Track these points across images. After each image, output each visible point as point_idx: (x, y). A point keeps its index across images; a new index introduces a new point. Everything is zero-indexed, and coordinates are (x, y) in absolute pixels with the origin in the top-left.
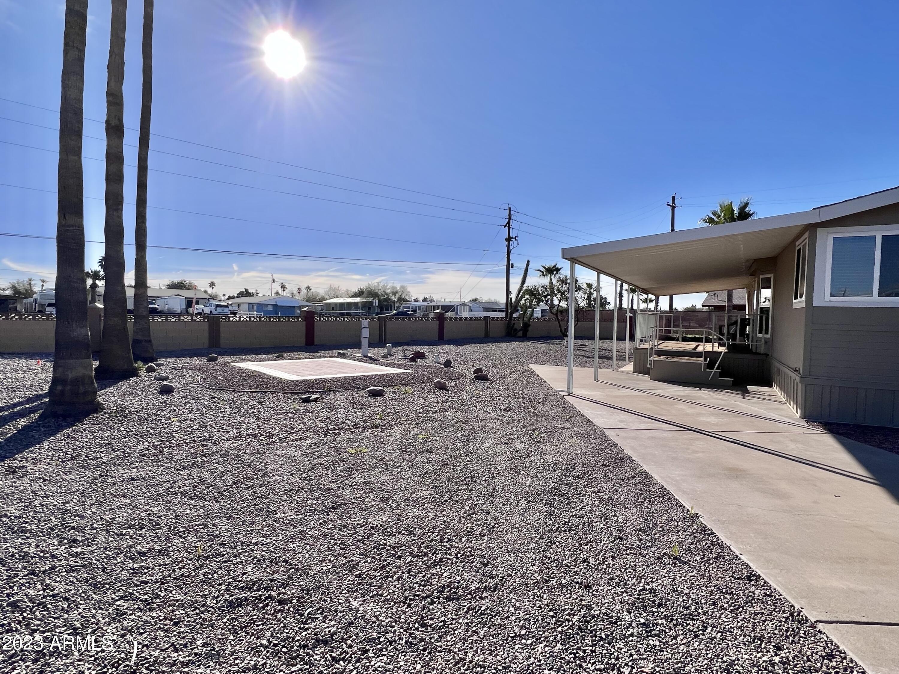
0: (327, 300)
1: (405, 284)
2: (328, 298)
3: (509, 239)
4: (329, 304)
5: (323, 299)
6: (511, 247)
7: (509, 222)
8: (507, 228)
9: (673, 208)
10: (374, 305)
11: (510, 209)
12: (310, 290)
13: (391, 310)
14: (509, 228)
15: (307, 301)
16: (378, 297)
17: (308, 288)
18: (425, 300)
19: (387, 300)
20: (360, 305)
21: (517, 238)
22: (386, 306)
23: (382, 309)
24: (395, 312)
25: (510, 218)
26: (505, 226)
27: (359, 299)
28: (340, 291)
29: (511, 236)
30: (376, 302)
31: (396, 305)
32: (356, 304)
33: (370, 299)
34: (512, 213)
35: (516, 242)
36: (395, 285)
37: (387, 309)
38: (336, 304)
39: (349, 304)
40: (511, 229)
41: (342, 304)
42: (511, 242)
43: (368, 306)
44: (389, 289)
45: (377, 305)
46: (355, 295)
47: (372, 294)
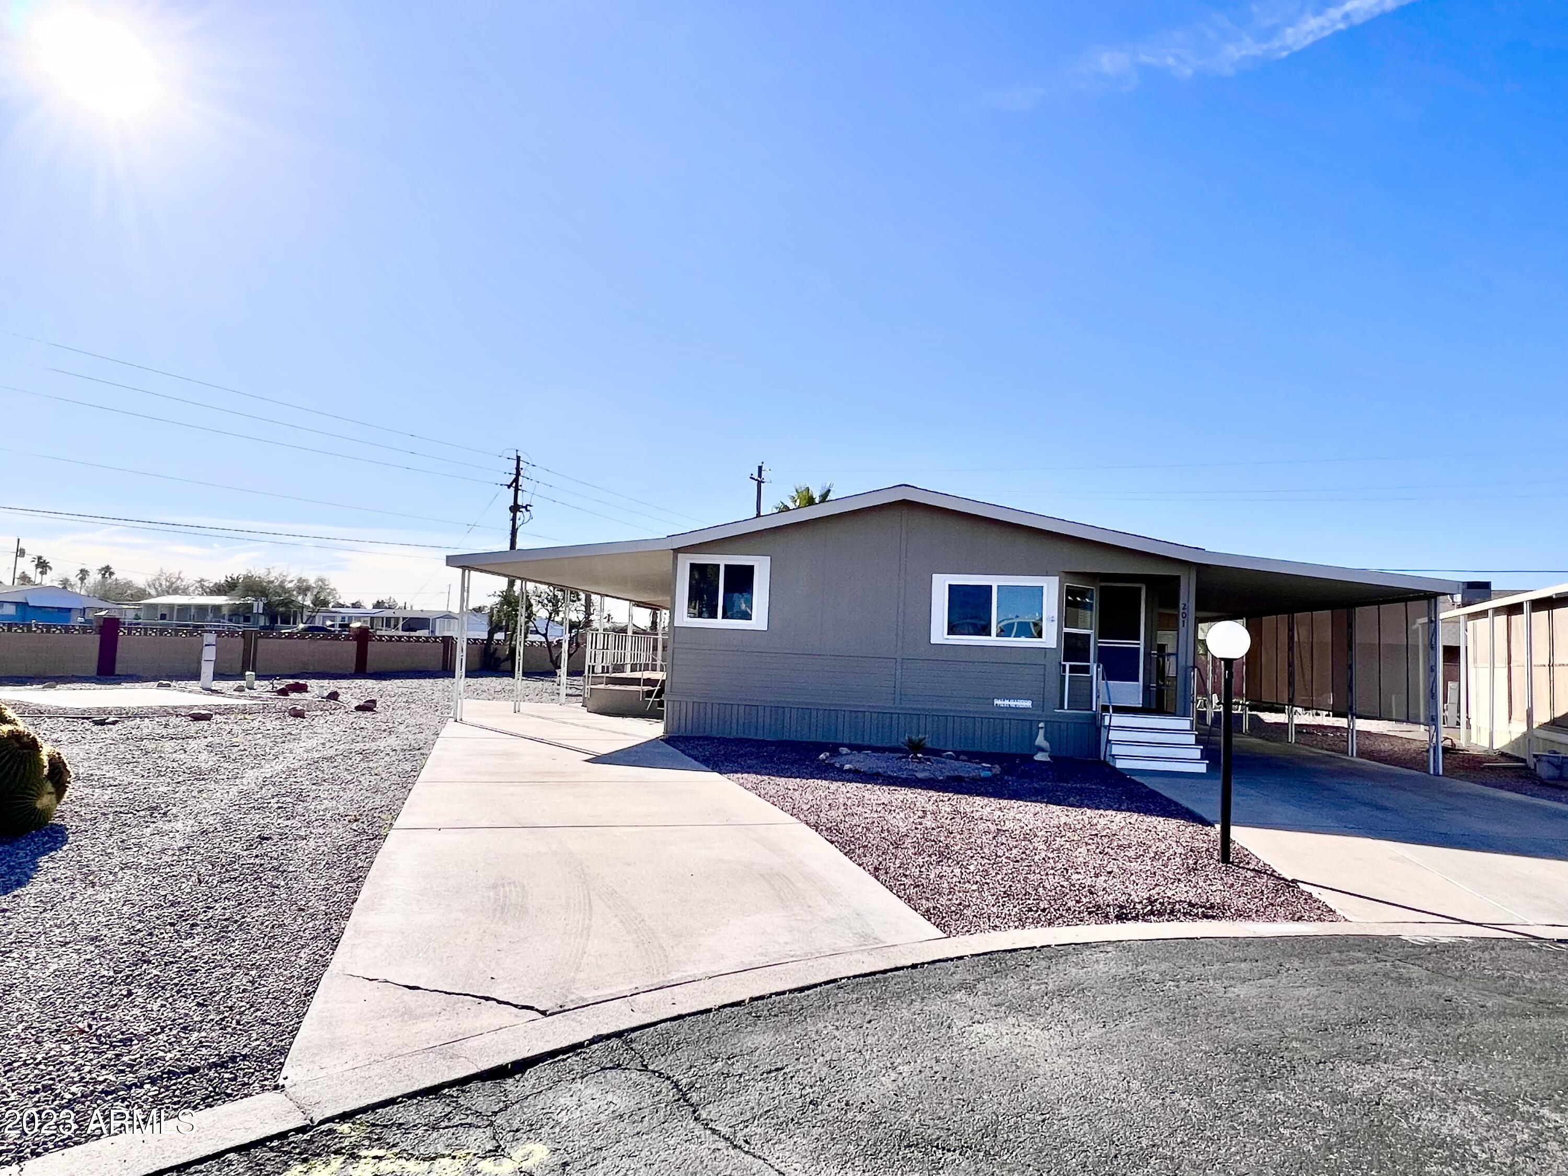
0: (150, 596)
1: (326, 575)
2: (153, 592)
3: (515, 508)
4: (154, 607)
5: (142, 594)
6: (518, 522)
7: (516, 480)
8: (512, 489)
9: (760, 483)
10: (255, 611)
11: (518, 458)
12: (111, 574)
13: (295, 623)
14: (517, 490)
15: (104, 598)
16: (267, 596)
17: (107, 571)
18: (378, 605)
19: (288, 603)
20: (225, 611)
21: (529, 508)
22: (282, 614)
23: (273, 620)
24: (301, 626)
25: (518, 474)
26: (509, 487)
27: (225, 598)
28: (182, 581)
29: (519, 503)
30: (259, 607)
31: (306, 613)
32: (217, 608)
33: (250, 600)
34: (522, 465)
35: (527, 514)
36: (304, 576)
37: (286, 621)
38: (171, 607)
39: (202, 609)
40: (519, 492)
41: (184, 608)
42: (518, 514)
43: (242, 613)
44: (291, 581)
45: (261, 611)
46: (218, 590)
47: (253, 587)
